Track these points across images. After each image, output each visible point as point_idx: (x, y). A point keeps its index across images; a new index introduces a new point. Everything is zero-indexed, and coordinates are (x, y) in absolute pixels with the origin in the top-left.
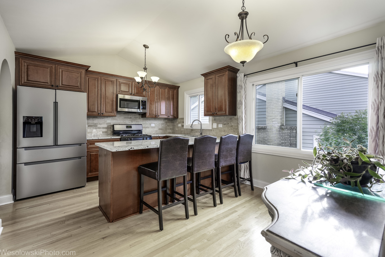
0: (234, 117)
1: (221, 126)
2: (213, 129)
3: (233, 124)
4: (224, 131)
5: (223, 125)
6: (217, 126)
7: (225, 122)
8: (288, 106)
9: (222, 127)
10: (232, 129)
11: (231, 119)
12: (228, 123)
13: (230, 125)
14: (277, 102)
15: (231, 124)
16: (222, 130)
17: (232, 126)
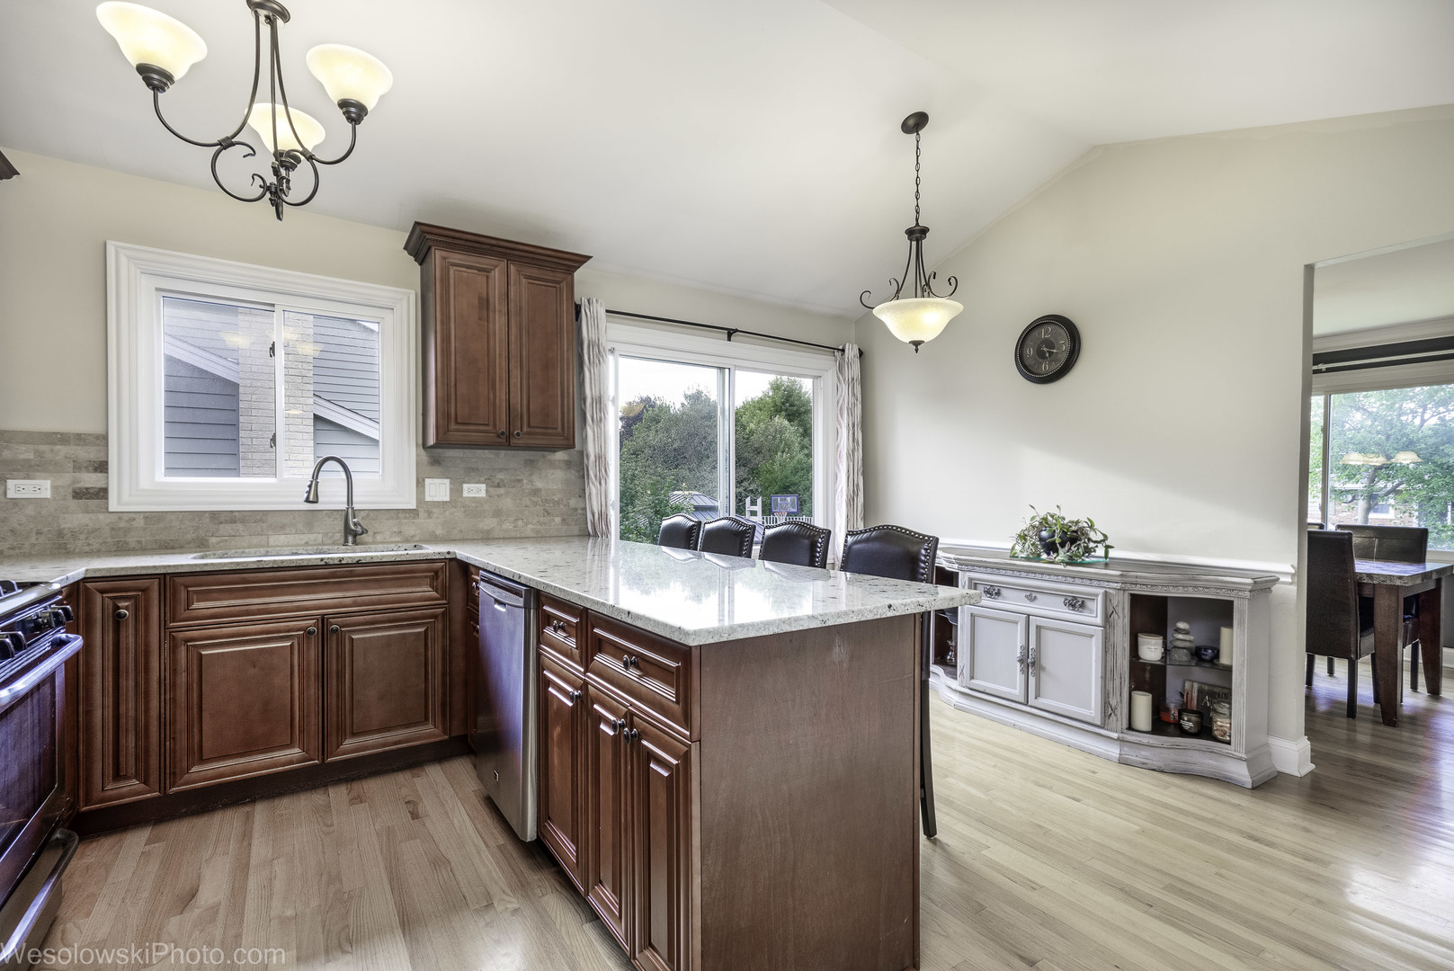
0: (544, 456)
1: (475, 490)
2: (424, 508)
3: (539, 484)
4: (497, 513)
5: (491, 489)
6: (456, 490)
7: (501, 476)
8: (337, 415)
9: (483, 494)
10: (536, 504)
11: (532, 461)
12: (519, 478)
13: (526, 485)
14: (299, 393)
15: (531, 482)
16: (486, 507)
17: (536, 492)
